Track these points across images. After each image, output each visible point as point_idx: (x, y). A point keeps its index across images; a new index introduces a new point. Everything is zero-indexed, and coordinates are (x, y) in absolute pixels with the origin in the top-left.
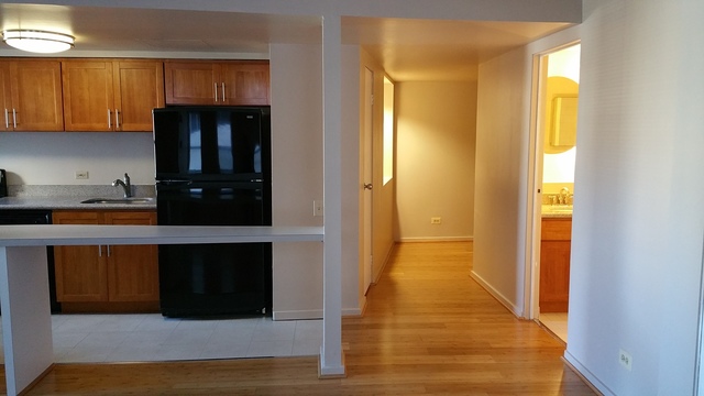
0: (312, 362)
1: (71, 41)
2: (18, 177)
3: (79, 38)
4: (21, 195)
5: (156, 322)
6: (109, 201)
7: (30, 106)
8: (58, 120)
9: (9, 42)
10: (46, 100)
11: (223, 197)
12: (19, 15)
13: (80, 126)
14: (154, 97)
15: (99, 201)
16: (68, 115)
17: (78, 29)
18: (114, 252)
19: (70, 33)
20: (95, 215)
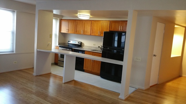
0: (118, 94)
1: (89, 17)
2: (84, 44)
3: (91, 16)
4: (83, 47)
5: (99, 78)
6: (97, 51)
7: (86, 30)
8: (90, 33)
9: (79, 17)
10: (88, 29)
11: (114, 52)
12: (80, 12)
13: (93, 34)
14: (107, 29)
15: (95, 50)
16: (92, 32)
17: (91, 15)
18: (94, 61)
19: (89, 15)
20: (92, 53)
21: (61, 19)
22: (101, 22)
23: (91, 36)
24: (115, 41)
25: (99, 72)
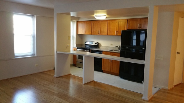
1: (106, 17)
2: (101, 44)
3: (108, 16)
4: (101, 48)
5: (118, 78)
6: (114, 50)
7: (102, 30)
8: (107, 33)
9: (95, 18)
10: (105, 29)
11: (133, 51)
12: (96, 12)
13: (110, 34)
14: (125, 28)
15: (113, 50)
16: (108, 32)
17: (108, 14)
18: (113, 61)
19: (106, 15)
20: (110, 53)
21: (78, 21)
22: (118, 21)
23: (109, 36)
24: (134, 40)
25: (118, 72)
